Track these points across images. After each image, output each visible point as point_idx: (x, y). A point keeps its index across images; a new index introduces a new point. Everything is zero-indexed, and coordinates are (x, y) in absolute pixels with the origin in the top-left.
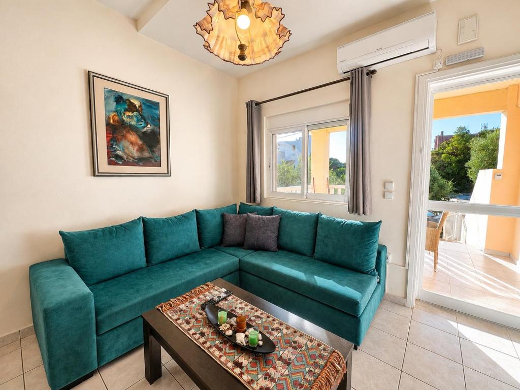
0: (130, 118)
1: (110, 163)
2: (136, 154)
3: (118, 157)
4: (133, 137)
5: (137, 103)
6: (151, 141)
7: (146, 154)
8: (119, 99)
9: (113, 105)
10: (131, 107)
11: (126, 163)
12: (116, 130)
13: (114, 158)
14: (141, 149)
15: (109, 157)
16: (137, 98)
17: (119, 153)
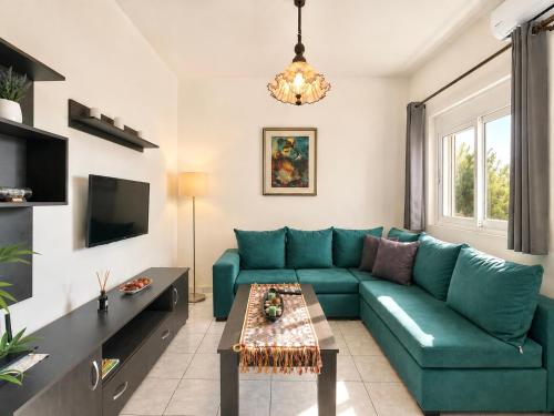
0: (286, 153)
1: (273, 186)
2: (289, 178)
3: (278, 182)
4: (289, 166)
5: (291, 140)
6: (302, 166)
7: (298, 177)
8: (280, 141)
9: (276, 146)
10: (289, 145)
11: (283, 185)
12: (278, 162)
13: (276, 183)
14: (293, 175)
15: (272, 182)
16: (292, 137)
17: (279, 178)
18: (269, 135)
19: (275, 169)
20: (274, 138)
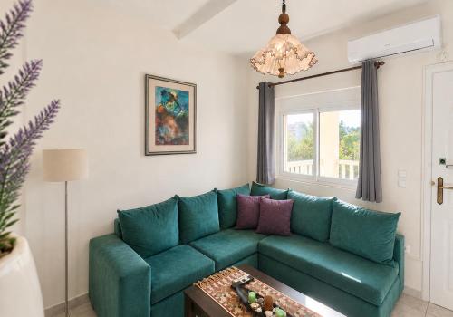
0: (170, 107)
1: (157, 143)
2: (173, 135)
3: (162, 138)
4: (172, 122)
5: (175, 94)
6: (183, 122)
7: (180, 135)
8: (164, 93)
9: (160, 97)
10: (171, 98)
11: (167, 143)
12: (162, 116)
13: (161, 140)
14: (176, 131)
15: (156, 139)
16: (175, 91)
17: (162, 135)
18: (153, 83)
19: (159, 124)
20: (158, 88)
